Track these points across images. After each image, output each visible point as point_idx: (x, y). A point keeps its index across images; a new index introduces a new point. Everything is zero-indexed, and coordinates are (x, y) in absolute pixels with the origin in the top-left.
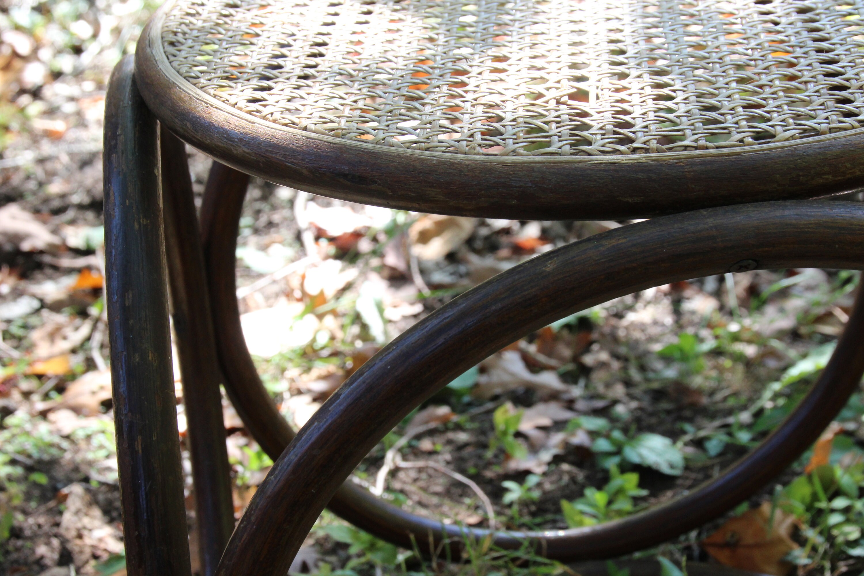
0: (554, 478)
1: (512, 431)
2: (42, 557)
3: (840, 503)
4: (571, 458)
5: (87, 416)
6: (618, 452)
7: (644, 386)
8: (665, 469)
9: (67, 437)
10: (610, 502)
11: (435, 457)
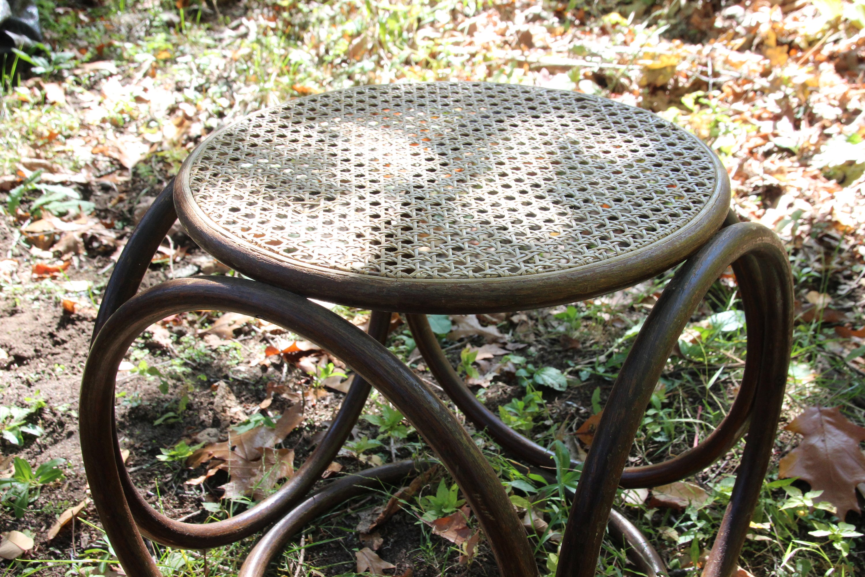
0: (494, 390)
1: (471, 362)
2: (204, 421)
3: (651, 412)
4: (504, 378)
5: (225, 339)
6: (531, 377)
7: (545, 336)
8: (557, 388)
9: (215, 351)
10: (526, 407)
11: (425, 375)
